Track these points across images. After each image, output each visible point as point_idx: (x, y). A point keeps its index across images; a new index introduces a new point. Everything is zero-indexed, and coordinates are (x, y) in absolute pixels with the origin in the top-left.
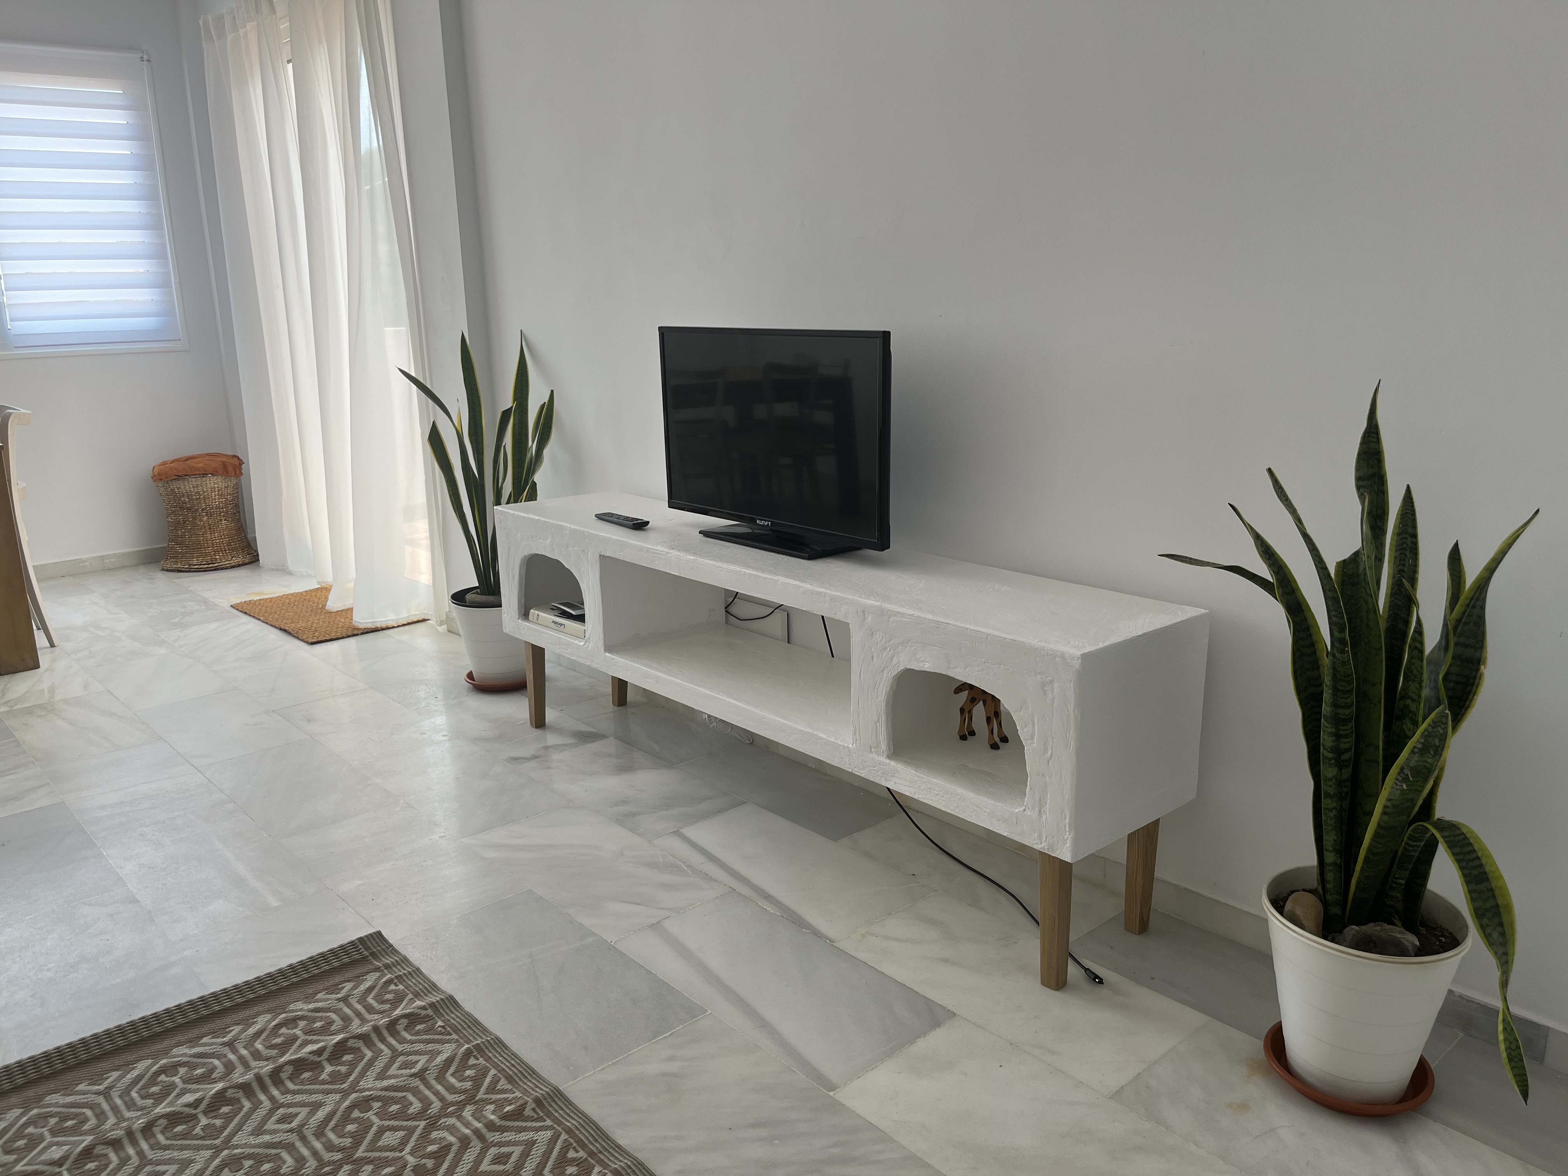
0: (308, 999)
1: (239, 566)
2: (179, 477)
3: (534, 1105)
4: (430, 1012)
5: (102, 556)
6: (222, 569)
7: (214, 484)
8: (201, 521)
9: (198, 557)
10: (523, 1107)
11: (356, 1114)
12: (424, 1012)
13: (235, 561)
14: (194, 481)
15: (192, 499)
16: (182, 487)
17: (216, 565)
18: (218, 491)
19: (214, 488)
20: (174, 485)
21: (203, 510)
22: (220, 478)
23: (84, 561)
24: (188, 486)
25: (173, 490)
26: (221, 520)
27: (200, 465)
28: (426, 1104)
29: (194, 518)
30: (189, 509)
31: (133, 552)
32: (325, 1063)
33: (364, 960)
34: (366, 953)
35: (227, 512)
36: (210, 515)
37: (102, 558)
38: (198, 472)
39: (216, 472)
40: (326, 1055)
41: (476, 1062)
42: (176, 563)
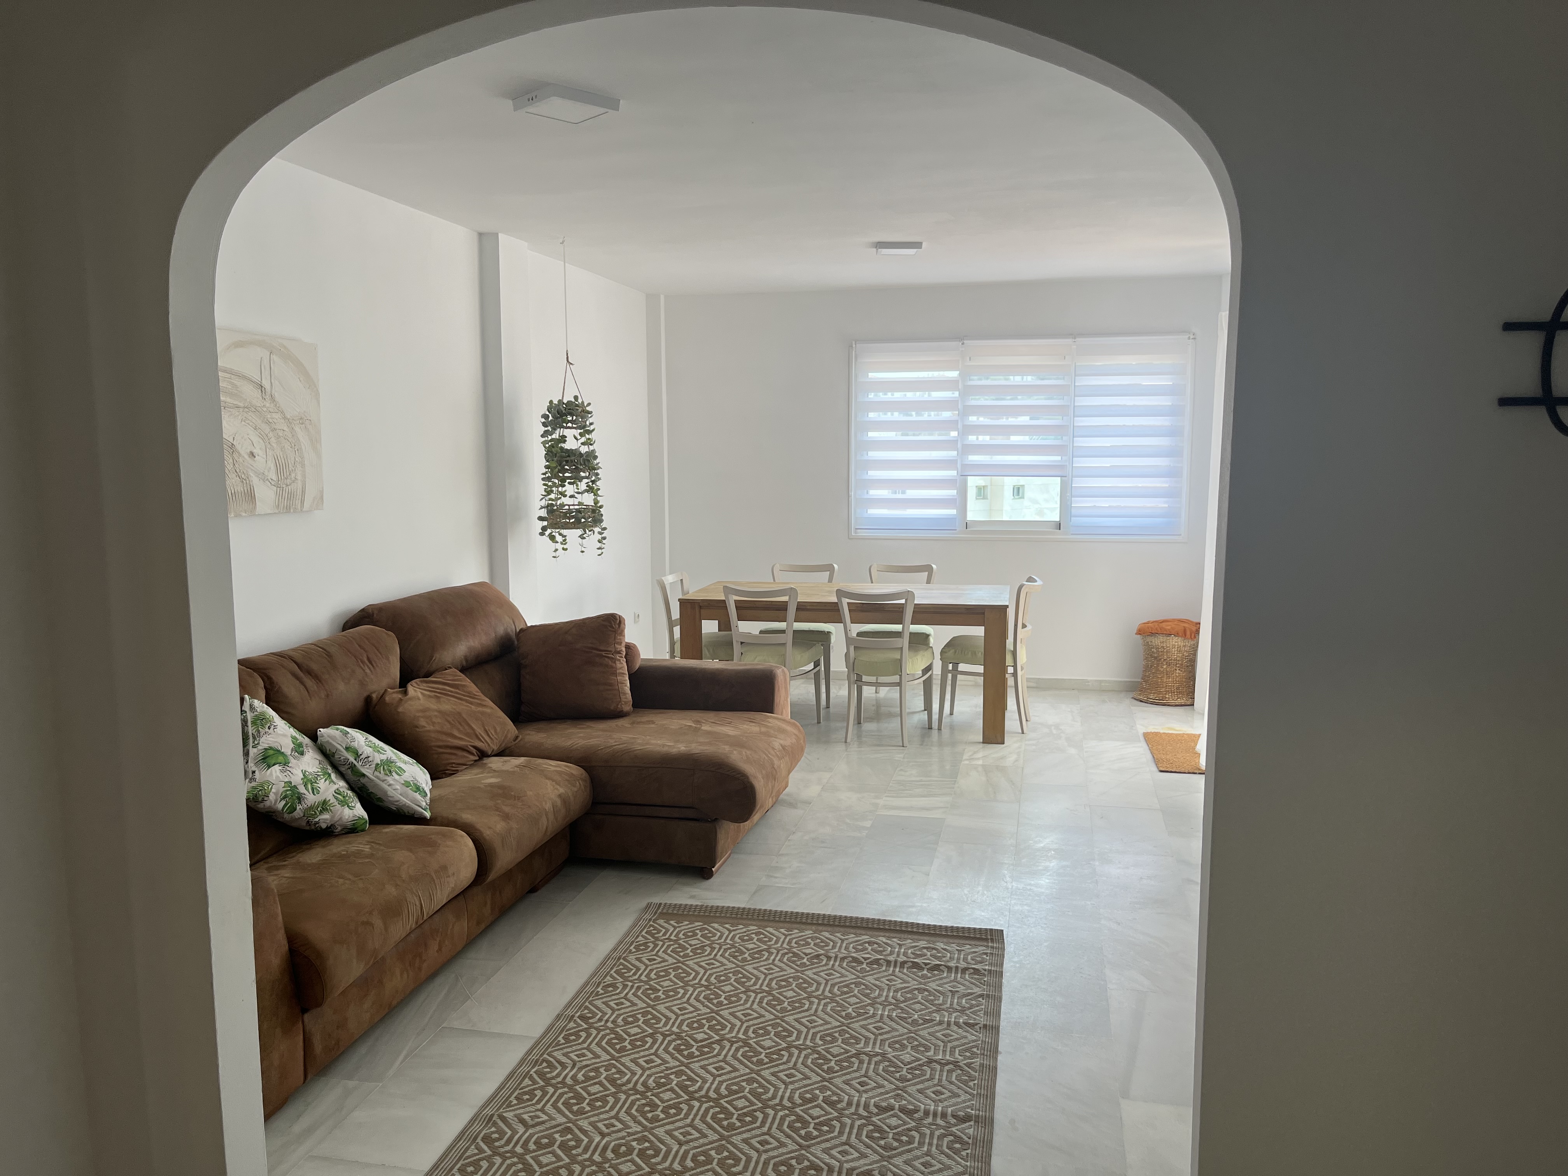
0: (946, 944)
1: (1182, 705)
2: (1152, 634)
3: (982, 1026)
4: (986, 973)
5: (1100, 681)
6: (1169, 705)
7: (1175, 643)
8: (1163, 668)
9: (1154, 693)
10: (977, 1024)
11: (916, 992)
12: (983, 972)
13: (1179, 701)
14: (1161, 638)
15: (1159, 651)
16: (1153, 641)
17: (1165, 701)
18: (1178, 648)
19: (1175, 645)
20: (1149, 639)
21: (1165, 660)
22: (1180, 638)
23: (1088, 682)
24: (1157, 641)
25: (1148, 642)
26: (1176, 669)
27: (1169, 627)
28: (944, 1003)
29: (1158, 666)
30: (1156, 658)
31: (1121, 682)
32: (926, 970)
33: (986, 940)
34: (989, 937)
35: (1182, 664)
36: (1169, 664)
37: (1101, 681)
38: (1165, 632)
39: (1178, 634)
40: (928, 967)
41: (981, 1000)
42: (1140, 695)
